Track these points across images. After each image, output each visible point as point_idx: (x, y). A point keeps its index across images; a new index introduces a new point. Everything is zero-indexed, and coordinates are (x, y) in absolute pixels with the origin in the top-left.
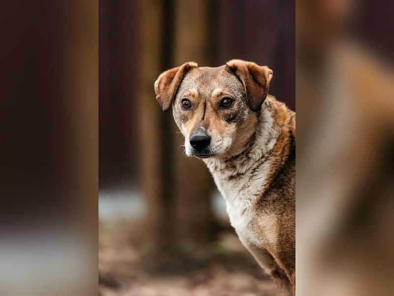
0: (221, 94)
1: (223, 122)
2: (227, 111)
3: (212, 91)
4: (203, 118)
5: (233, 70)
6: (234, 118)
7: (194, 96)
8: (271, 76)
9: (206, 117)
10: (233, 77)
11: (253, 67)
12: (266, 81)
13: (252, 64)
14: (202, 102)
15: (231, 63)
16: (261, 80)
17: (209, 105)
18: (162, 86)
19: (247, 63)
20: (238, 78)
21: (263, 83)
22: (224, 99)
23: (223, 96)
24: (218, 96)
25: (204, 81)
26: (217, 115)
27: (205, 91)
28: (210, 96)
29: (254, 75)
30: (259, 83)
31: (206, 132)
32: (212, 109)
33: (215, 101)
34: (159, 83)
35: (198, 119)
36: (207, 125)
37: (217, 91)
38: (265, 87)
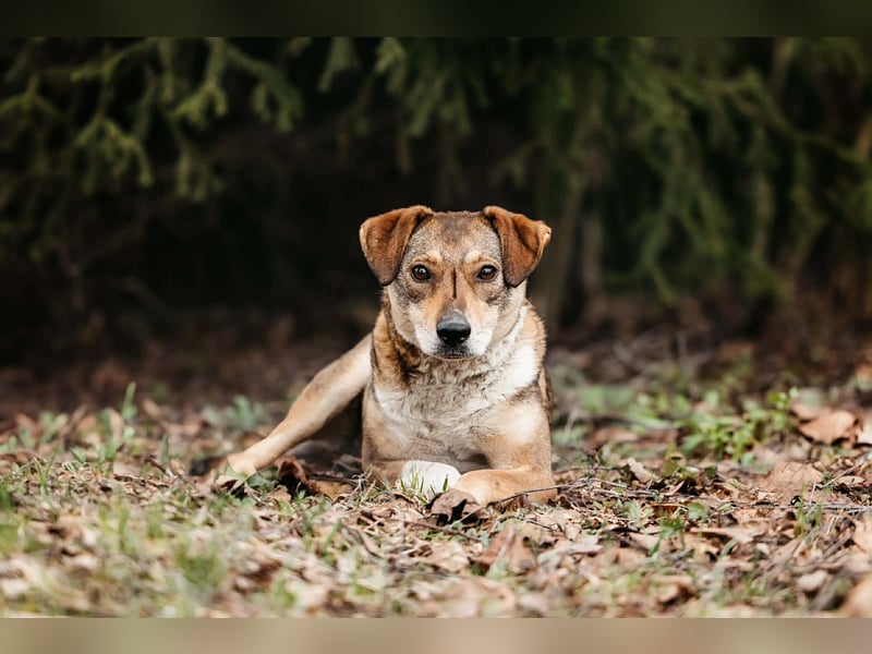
0: (480, 259)
1: (483, 304)
2: (487, 287)
3: (465, 254)
4: (455, 296)
6: (495, 299)
7: (434, 263)
8: (547, 236)
9: (458, 294)
10: (492, 233)
11: (520, 221)
12: (538, 243)
14: (450, 270)
15: (488, 209)
16: (531, 241)
17: (460, 275)
18: (375, 243)
19: (512, 215)
20: (497, 232)
21: (533, 246)
22: (486, 267)
23: (483, 263)
24: (475, 262)
25: (451, 238)
26: (474, 291)
27: (454, 255)
28: (462, 262)
29: (521, 232)
30: (527, 246)
31: (465, 318)
32: (465, 282)
33: (469, 269)
34: (369, 235)
35: (446, 296)
36: (462, 307)
37: (473, 255)
38: (535, 253)
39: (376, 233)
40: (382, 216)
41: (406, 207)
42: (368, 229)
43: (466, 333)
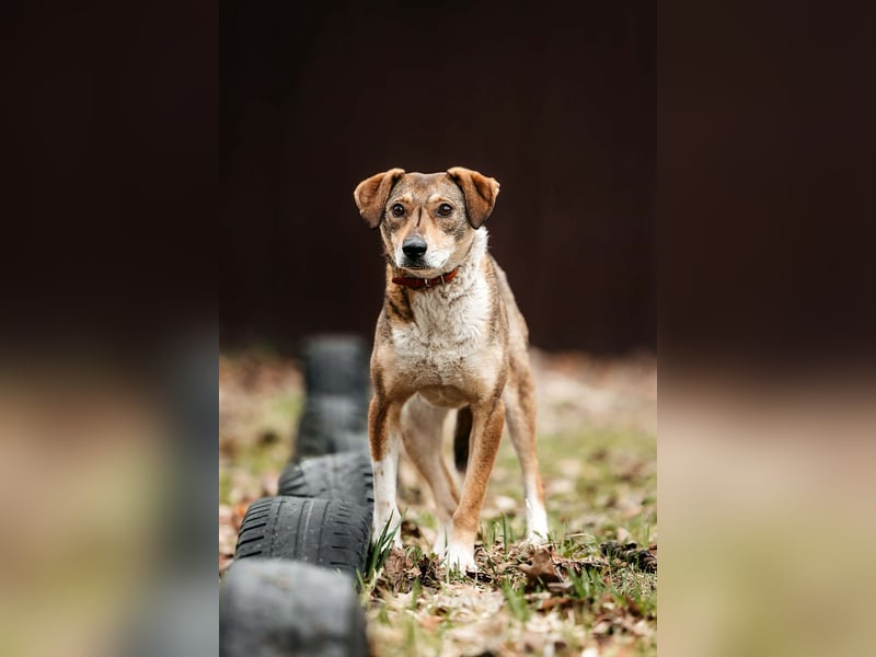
0: (440, 200)
1: (441, 233)
2: (445, 220)
3: (429, 196)
4: (418, 225)
5: (456, 179)
6: (452, 229)
7: (407, 202)
8: (498, 190)
9: (421, 224)
10: (455, 186)
11: (477, 177)
12: (491, 195)
13: (476, 174)
14: (418, 207)
15: (452, 171)
16: (486, 193)
17: (425, 211)
19: (471, 172)
20: (461, 188)
21: (488, 198)
22: (444, 205)
23: (442, 203)
24: (436, 202)
25: (420, 186)
26: (434, 223)
27: (421, 197)
28: (427, 202)
29: (478, 186)
30: (483, 197)
31: (423, 239)
32: (427, 216)
33: (432, 207)
34: (361, 194)
35: (412, 226)
36: (422, 232)
37: (435, 196)
38: (490, 202)
39: (366, 193)
40: (369, 180)
41: (386, 171)
42: (360, 191)
43: (423, 250)
